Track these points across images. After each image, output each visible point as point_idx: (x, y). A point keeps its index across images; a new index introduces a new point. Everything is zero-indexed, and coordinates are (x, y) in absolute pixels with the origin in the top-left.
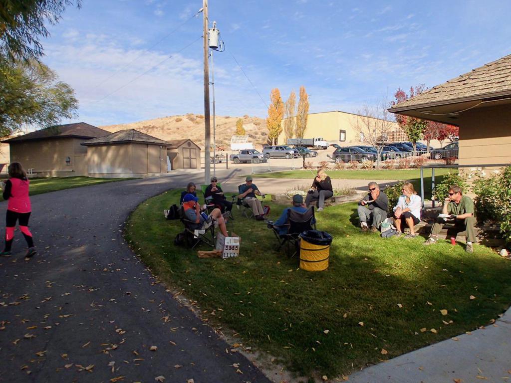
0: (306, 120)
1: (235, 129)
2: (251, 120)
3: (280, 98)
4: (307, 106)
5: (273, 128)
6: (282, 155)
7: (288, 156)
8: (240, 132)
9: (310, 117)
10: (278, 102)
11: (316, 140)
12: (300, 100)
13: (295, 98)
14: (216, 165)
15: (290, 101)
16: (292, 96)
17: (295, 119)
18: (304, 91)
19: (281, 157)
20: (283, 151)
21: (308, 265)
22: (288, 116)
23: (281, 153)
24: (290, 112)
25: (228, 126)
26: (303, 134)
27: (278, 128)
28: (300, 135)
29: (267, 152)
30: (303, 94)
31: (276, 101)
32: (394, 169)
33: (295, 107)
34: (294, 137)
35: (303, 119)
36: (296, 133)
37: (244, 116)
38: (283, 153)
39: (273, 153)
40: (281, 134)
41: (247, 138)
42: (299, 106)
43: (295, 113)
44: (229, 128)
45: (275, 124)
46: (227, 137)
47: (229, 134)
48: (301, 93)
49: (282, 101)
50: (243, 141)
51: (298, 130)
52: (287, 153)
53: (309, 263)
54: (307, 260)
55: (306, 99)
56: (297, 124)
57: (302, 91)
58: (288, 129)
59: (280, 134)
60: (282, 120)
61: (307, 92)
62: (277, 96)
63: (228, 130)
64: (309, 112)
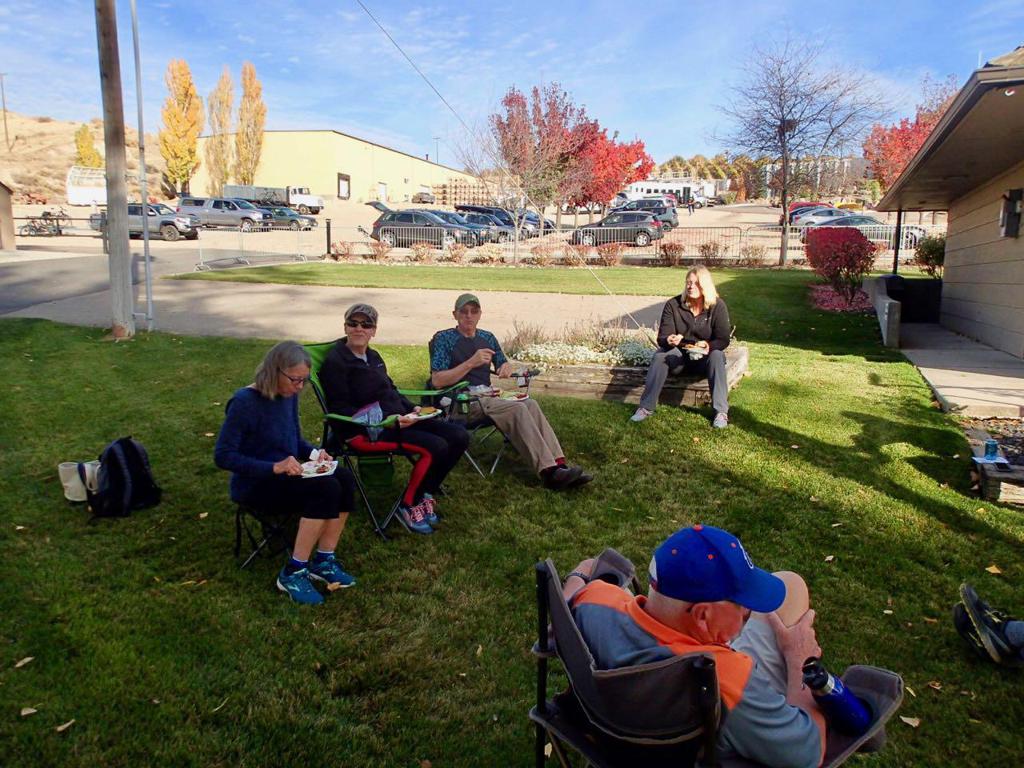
0: (259, 143)
1: (72, 150)
3: (191, 84)
4: (260, 112)
5: (176, 157)
8: (85, 158)
9: (269, 140)
10: (186, 95)
11: (295, 190)
12: (245, 96)
13: (230, 90)
15: (219, 94)
16: (223, 85)
17: (232, 140)
18: (252, 75)
22: (215, 131)
23: (229, 217)
24: (221, 125)
25: (50, 143)
26: (252, 175)
27: (188, 158)
28: (246, 180)
29: (192, 212)
30: (251, 85)
31: (182, 91)
32: (553, 267)
33: (233, 111)
34: (231, 182)
35: (252, 141)
36: (237, 173)
37: (94, 122)
38: (235, 217)
39: (208, 216)
40: (198, 173)
42: (241, 110)
43: (233, 124)
44: (52, 147)
45: (182, 147)
46: (51, 171)
47: (53, 163)
48: (244, 79)
49: (198, 93)
50: (101, 182)
51: (239, 165)
52: (245, 219)
55: (258, 95)
56: (238, 152)
57: (248, 77)
58: (216, 161)
59: (194, 172)
60: (199, 140)
62: (183, 79)
63: (52, 153)
64: (266, 128)
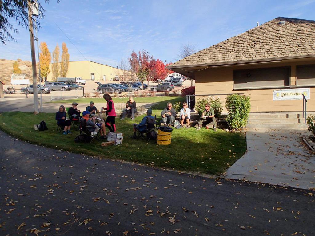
0: (67, 65)
1: (12, 68)
2: (24, 63)
3: (47, 49)
4: (68, 56)
5: (43, 69)
6: (60, 88)
7: (63, 89)
8: (16, 71)
9: (70, 63)
10: (46, 52)
11: (78, 78)
12: (63, 52)
13: (59, 50)
14: (42, 95)
15: (56, 51)
16: (57, 49)
17: (60, 64)
18: (65, 46)
19: (59, 90)
20: (60, 86)
21: (164, 142)
22: (54, 62)
23: (59, 87)
24: (56, 60)
25: (5, 67)
26: (66, 74)
27: (47, 70)
28: (64, 76)
29: (48, 86)
30: (65, 48)
31: (44, 51)
32: (139, 97)
33: (60, 56)
34: (59, 76)
35: (65, 64)
36: (61, 74)
37: (18, 60)
38: (60, 87)
39: (52, 87)
40: (50, 74)
41: (24, 76)
42: (62, 56)
43: (60, 60)
44: (6, 68)
45: (45, 67)
47: (6, 72)
49: (49, 51)
50: (21, 78)
51: (62, 71)
52: (63, 87)
53: (164, 141)
54: (163, 140)
55: (67, 51)
56: (61, 68)
57: (64, 46)
58: (55, 71)
59: (48, 74)
60: (50, 65)
61: (67, 47)
62: (45, 47)
63: (6, 70)
64: (69, 61)
